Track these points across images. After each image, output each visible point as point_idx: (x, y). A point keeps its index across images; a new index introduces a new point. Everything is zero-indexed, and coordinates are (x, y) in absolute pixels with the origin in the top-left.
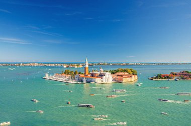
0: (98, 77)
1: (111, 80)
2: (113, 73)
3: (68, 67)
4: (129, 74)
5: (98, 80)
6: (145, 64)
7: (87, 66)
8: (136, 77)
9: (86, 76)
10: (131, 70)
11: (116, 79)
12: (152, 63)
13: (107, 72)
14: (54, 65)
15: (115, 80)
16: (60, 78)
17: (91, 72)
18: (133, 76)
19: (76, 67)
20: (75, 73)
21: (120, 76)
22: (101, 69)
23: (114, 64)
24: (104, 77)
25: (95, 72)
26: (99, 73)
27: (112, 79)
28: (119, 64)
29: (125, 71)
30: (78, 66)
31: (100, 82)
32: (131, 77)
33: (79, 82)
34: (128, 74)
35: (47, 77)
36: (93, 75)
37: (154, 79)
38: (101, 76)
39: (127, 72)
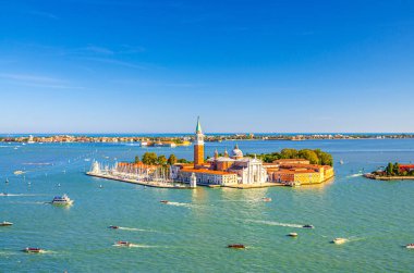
0: (228, 171)
1: (263, 180)
2: (268, 160)
3: (152, 145)
4: (312, 163)
5: (229, 180)
6: (355, 136)
7: (201, 143)
8: (330, 171)
9: (198, 168)
10: (317, 152)
11: (277, 177)
12: (376, 136)
13: (253, 157)
14: (115, 140)
15: (273, 179)
16: (131, 175)
17: (212, 159)
18: (322, 169)
19: (173, 145)
20: (169, 161)
21: (288, 168)
22: (237, 151)
23: (274, 138)
24: (245, 171)
25: (220, 159)
26: (231, 161)
27: (266, 176)
28: (287, 138)
29: (302, 155)
30: (177, 141)
31: (235, 184)
32: (316, 171)
33: (178, 185)
34: (308, 162)
35: (97, 170)
36: (215, 166)
37: (378, 177)
38: (237, 167)
39: (306, 159)
